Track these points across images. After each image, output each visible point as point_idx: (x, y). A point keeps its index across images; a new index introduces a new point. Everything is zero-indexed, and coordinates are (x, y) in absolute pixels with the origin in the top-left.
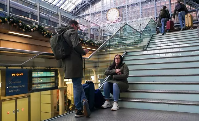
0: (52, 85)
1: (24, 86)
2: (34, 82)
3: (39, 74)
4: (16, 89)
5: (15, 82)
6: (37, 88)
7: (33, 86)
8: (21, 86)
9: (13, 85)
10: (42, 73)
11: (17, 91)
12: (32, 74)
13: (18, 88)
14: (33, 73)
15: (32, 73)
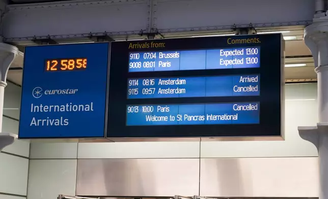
0: (241, 113)
1: (89, 108)
2: (133, 92)
3: (164, 60)
4: (54, 115)
5: (53, 92)
6: (149, 119)
7: (130, 109)
8: (76, 108)
9: (46, 100)
10: (176, 55)
11: (58, 122)
12: (127, 61)
13: (65, 115)
14: (135, 56)
15: (128, 57)
